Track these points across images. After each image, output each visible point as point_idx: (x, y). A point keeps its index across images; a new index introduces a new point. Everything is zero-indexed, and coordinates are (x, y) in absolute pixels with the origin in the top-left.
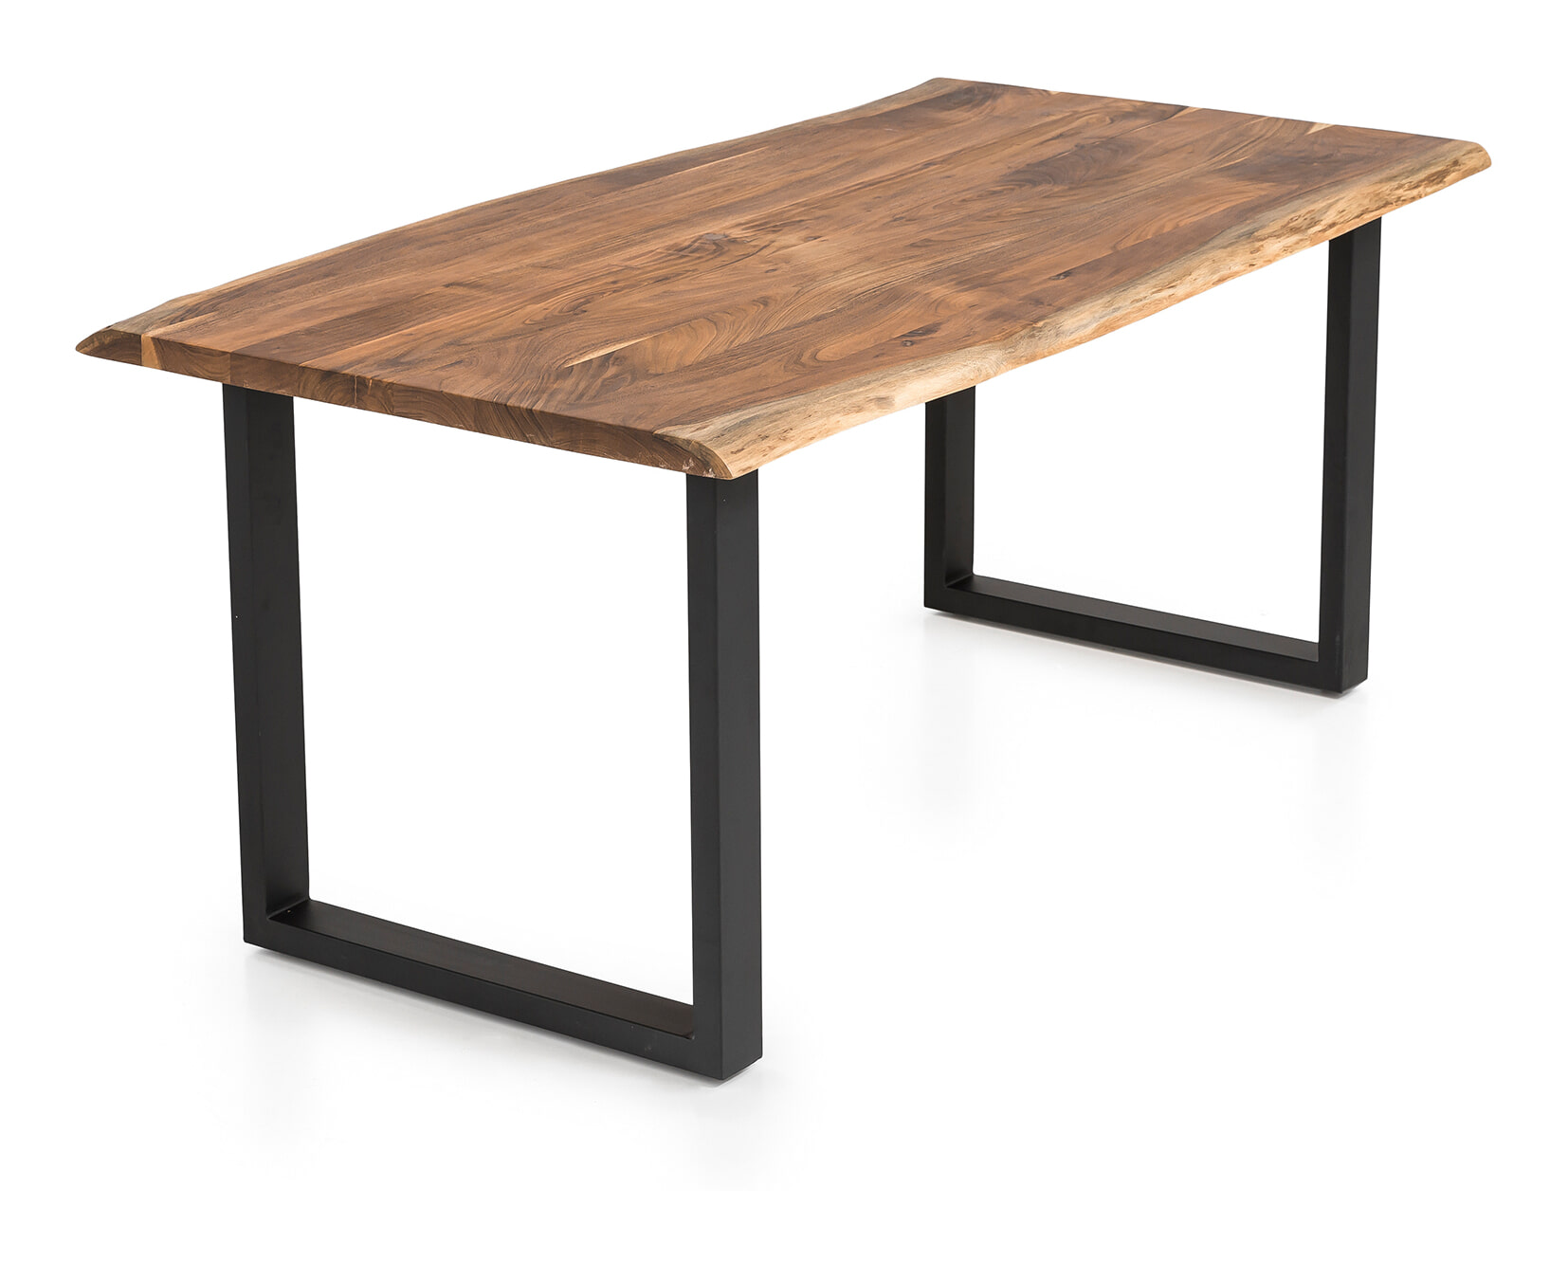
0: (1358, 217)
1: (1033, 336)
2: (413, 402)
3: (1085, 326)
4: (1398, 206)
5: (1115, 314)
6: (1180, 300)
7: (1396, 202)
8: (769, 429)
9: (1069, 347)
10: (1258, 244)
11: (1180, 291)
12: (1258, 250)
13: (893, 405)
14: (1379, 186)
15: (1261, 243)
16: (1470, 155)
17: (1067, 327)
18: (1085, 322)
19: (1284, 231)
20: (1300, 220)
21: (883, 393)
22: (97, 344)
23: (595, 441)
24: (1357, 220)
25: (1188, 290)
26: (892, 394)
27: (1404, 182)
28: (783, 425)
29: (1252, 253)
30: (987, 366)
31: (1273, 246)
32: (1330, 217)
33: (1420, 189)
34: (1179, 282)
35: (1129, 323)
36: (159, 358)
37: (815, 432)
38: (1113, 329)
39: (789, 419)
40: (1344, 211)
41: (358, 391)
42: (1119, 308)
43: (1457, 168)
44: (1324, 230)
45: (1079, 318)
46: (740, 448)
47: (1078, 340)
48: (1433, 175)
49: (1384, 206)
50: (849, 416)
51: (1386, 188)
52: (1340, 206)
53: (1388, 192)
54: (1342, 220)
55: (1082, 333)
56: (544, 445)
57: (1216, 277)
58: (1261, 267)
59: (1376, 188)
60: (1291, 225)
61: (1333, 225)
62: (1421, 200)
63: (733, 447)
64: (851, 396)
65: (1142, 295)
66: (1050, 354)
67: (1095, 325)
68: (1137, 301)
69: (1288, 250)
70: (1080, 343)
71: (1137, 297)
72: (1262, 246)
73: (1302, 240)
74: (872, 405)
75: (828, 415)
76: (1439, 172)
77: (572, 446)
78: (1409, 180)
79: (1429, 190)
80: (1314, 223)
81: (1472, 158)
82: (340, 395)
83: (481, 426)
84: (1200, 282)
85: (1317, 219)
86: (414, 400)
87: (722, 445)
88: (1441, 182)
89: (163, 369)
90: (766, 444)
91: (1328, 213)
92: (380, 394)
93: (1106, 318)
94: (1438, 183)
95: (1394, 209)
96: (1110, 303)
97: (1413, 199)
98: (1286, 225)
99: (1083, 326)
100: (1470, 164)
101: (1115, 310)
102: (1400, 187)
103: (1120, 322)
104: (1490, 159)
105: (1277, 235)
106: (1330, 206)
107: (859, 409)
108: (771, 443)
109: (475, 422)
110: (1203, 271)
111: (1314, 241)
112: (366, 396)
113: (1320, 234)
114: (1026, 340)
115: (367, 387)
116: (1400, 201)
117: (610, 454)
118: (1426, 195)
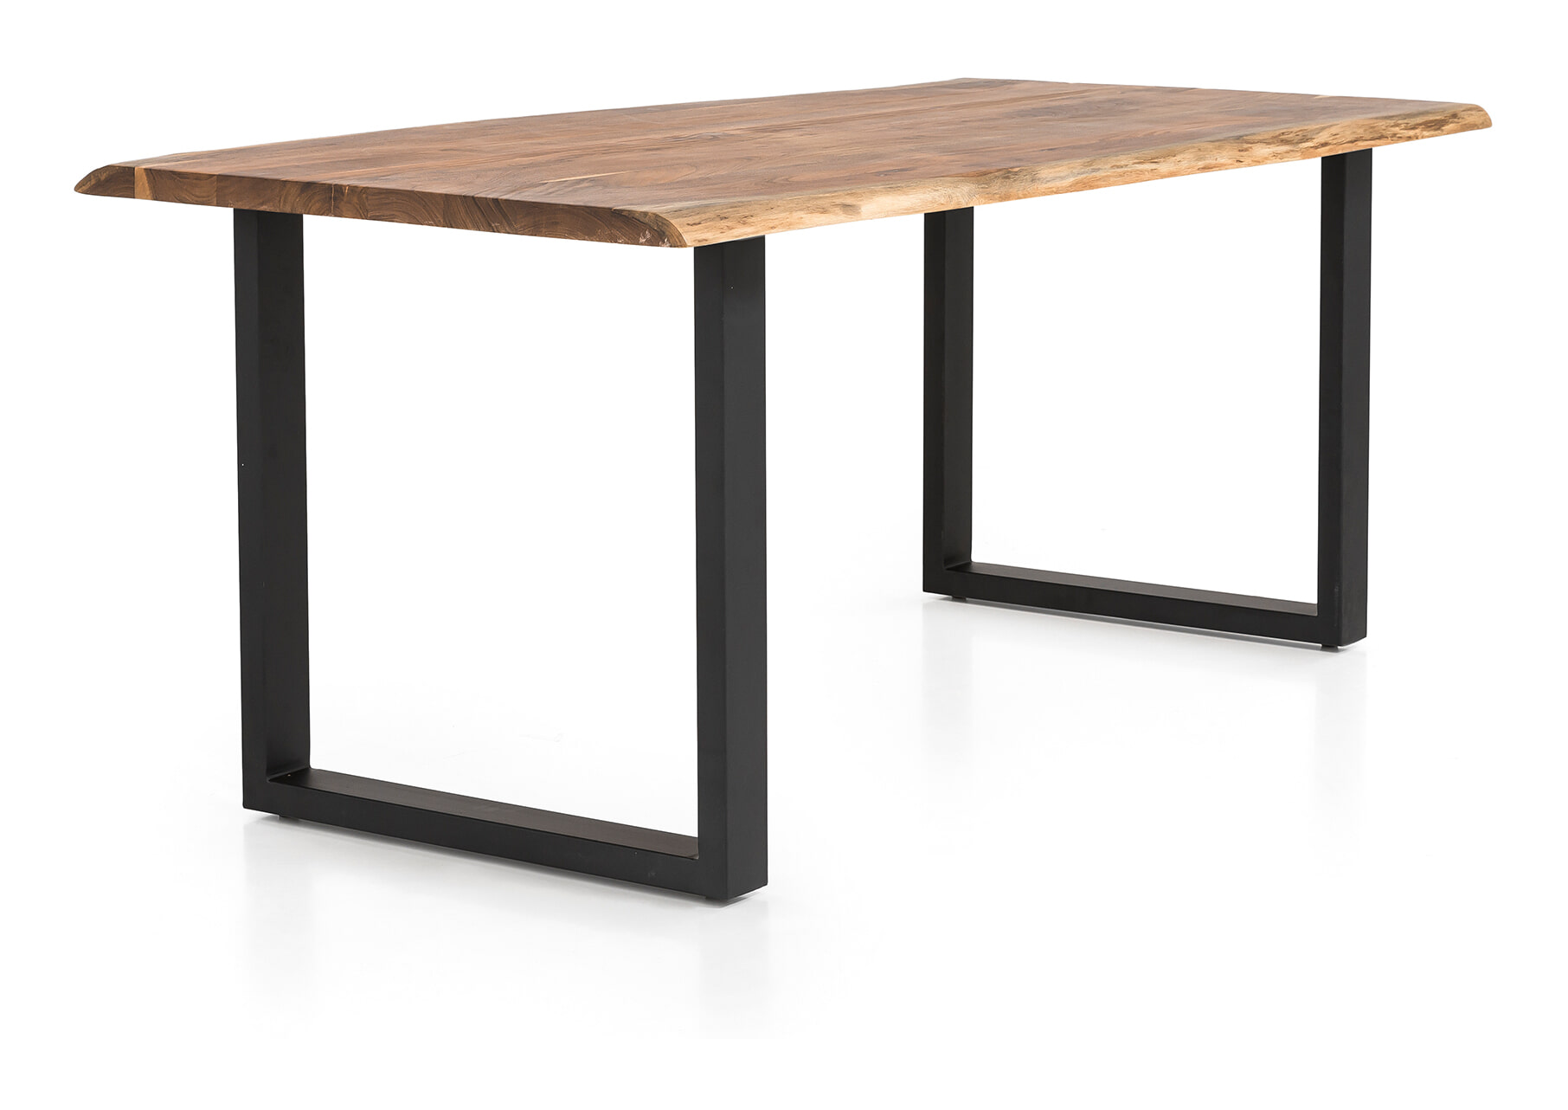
0: (1352, 142)
1: (1008, 178)
2: (386, 204)
3: (1062, 178)
4: (1394, 142)
5: (1094, 174)
6: (1163, 177)
7: (1392, 137)
8: (728, 212)
9: (1045, 194)
10: (1246, 146)
11: (1164, 167)
12: (1246, 150)
13: (859, 213)
14: (1375, 121)
15: (1250, 145)
16: (1469, 112)
17: (1044, 176)
18: (1062, 174)
19: (1275, 140)
20: (1291, 135)
21: (849, 200)
22: (93, 182)
23: (556, 223)
24: (1350, 145)
25: (1171, 169)
26: (859, 203)
27: (1400, 122)
28: (743, 212)
29: (1239, 151)
30: (958, 194)
31: (1262, 150)
32: (1323, 137)
33: (1417, 131)
34: (1162, 160)
35: (1109, 185)
36: (151, 189)
37: (776, 222)
38: (1091, 187)
39: (750, 208)
40: (1337, 134)
41: (335, 199)
42: (1099, 169)
43: (1456, 120)
44: (1316, 147)
45: (1057, 169)
46: (697, 221)
47: (1054, 189)
48: (1431, 121)
49: (1380, 138)
50: (814, 215)
51: (1382, 124)
52: (1334, 130)
53: (1383, 127)
54: (1335, 142)
55: (1058, 184)
56: (509, 233)
57: (1201, 164)
58: (1249, 165)
59: (1371, 122)
60: (1282, 137)
61: (1325, 144)
62: (1417, 141)
63: (691, 220)
64: (817, 199)
65: (1123, 163)
66: (1025, 196)
67: (1072, 179)
68: (1118, 167)
69: (1278, 157)
70: (1056, 193)
71: (1118, 164)
72: (1251, 148)
73: (1292, 151)
74: (837, 210)
75: (791, 211)
76: (1436, 120)
77: (535, 230)
78: (1406, 121)
79: (1425, 133)
80: (1305, 139)
81: (1472, 115)
82: (318, 205)
83: (450, 222)
84: (1184, 164)
85: (1309, 137)
86: (387, 201)
87: (678, 217)
88: (1438, 129)
89: (155, 200)
90: (724, 223)
91: (1321, 134)
92: (355, 200)
93: (1084, 176)
94: (1436, 130)
95: (1389, 144)
96: (1090, 164)
97: (1409, 138)
98: (1276, 137)
99: (1060, 177)
100: (1470, 119)
101: (1094, 170)
102: (1397, 125)
103: (1099, 183)
104: (1490, 120)
105: (1267, 142)
106: (1323, 129)
107: (824, 211)
108: (730, 224)
109: (444, 218)
110: (1187, 155)
111: (1306, 154)
112: (342, 203)
113: (1312, 150)
114: (1000, 181)
115: (343, 194)
116: (1396, 138)
117: (570, 234)
118: (1422, 138)
